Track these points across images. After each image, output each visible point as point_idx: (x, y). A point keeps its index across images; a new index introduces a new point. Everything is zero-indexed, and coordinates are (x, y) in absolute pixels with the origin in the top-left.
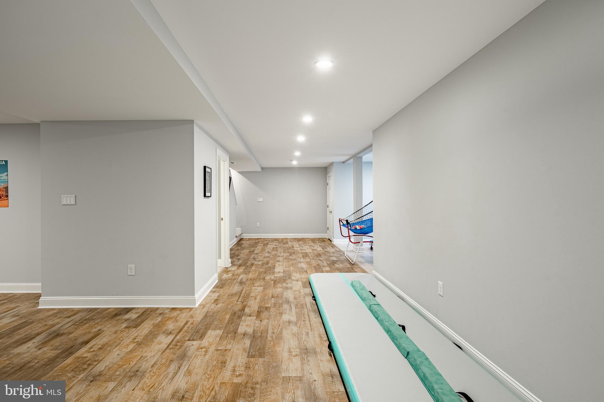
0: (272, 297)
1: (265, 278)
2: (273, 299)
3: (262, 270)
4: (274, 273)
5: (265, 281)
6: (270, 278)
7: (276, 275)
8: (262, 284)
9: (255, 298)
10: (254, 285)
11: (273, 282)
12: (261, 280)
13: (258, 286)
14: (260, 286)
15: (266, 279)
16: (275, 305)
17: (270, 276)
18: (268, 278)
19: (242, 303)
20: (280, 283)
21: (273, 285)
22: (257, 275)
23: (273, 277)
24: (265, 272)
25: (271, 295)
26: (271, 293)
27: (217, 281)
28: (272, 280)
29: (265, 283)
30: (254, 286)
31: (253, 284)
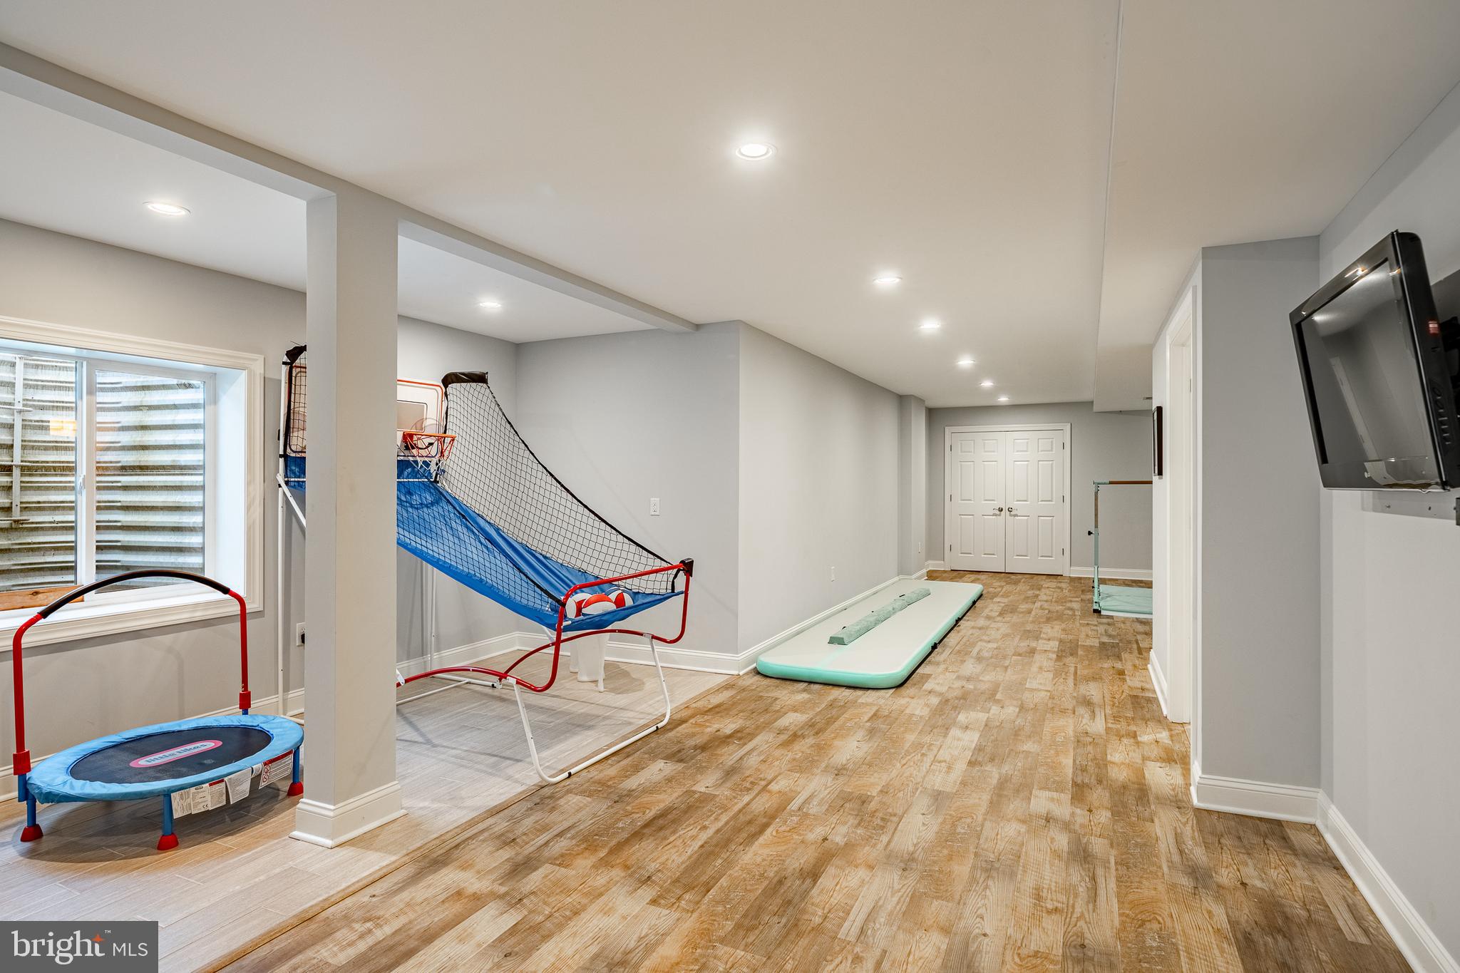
0: (1006, 668)
1: (1019, 712)
2: (1006, 665)
3: (1030, 746)
4: (986, 725)
5: (1020, 702)
6: (1002, 707)
7: (983, 717)
8: (1027, 695)
9: (1041, 668)
10: (1049, 694)
11: (998, 696)
12: (1032, 706)
13: (1039, 690)
14: (1032, 690)
15: (1017, 707)
16: (1005, 657)
17: (1002, 717)
18: (1011, 710)
19: (1064, 664)
20: (980, 691)
21: (1000, 689)
22: (1047, 722)
23: (995, 709)
24: (1016, 733)
25: (1009, 670)
26: (1007, 673)
27: (1165, 712)
28: (998, 701)
29: (1019, 696)
30: (1049, 691)
31: (1052, 698)
